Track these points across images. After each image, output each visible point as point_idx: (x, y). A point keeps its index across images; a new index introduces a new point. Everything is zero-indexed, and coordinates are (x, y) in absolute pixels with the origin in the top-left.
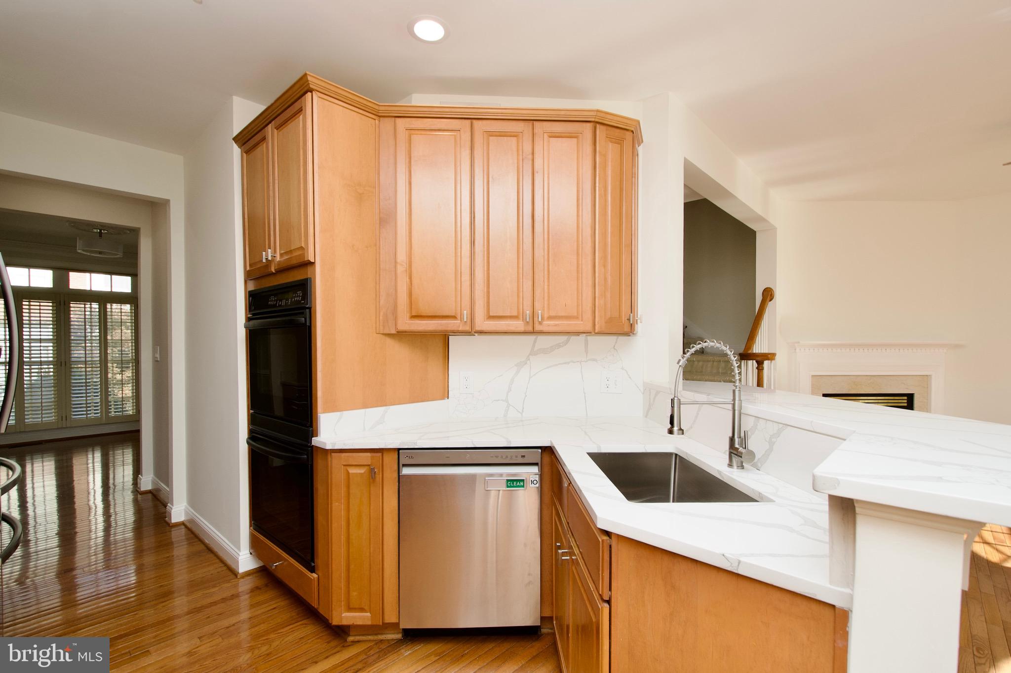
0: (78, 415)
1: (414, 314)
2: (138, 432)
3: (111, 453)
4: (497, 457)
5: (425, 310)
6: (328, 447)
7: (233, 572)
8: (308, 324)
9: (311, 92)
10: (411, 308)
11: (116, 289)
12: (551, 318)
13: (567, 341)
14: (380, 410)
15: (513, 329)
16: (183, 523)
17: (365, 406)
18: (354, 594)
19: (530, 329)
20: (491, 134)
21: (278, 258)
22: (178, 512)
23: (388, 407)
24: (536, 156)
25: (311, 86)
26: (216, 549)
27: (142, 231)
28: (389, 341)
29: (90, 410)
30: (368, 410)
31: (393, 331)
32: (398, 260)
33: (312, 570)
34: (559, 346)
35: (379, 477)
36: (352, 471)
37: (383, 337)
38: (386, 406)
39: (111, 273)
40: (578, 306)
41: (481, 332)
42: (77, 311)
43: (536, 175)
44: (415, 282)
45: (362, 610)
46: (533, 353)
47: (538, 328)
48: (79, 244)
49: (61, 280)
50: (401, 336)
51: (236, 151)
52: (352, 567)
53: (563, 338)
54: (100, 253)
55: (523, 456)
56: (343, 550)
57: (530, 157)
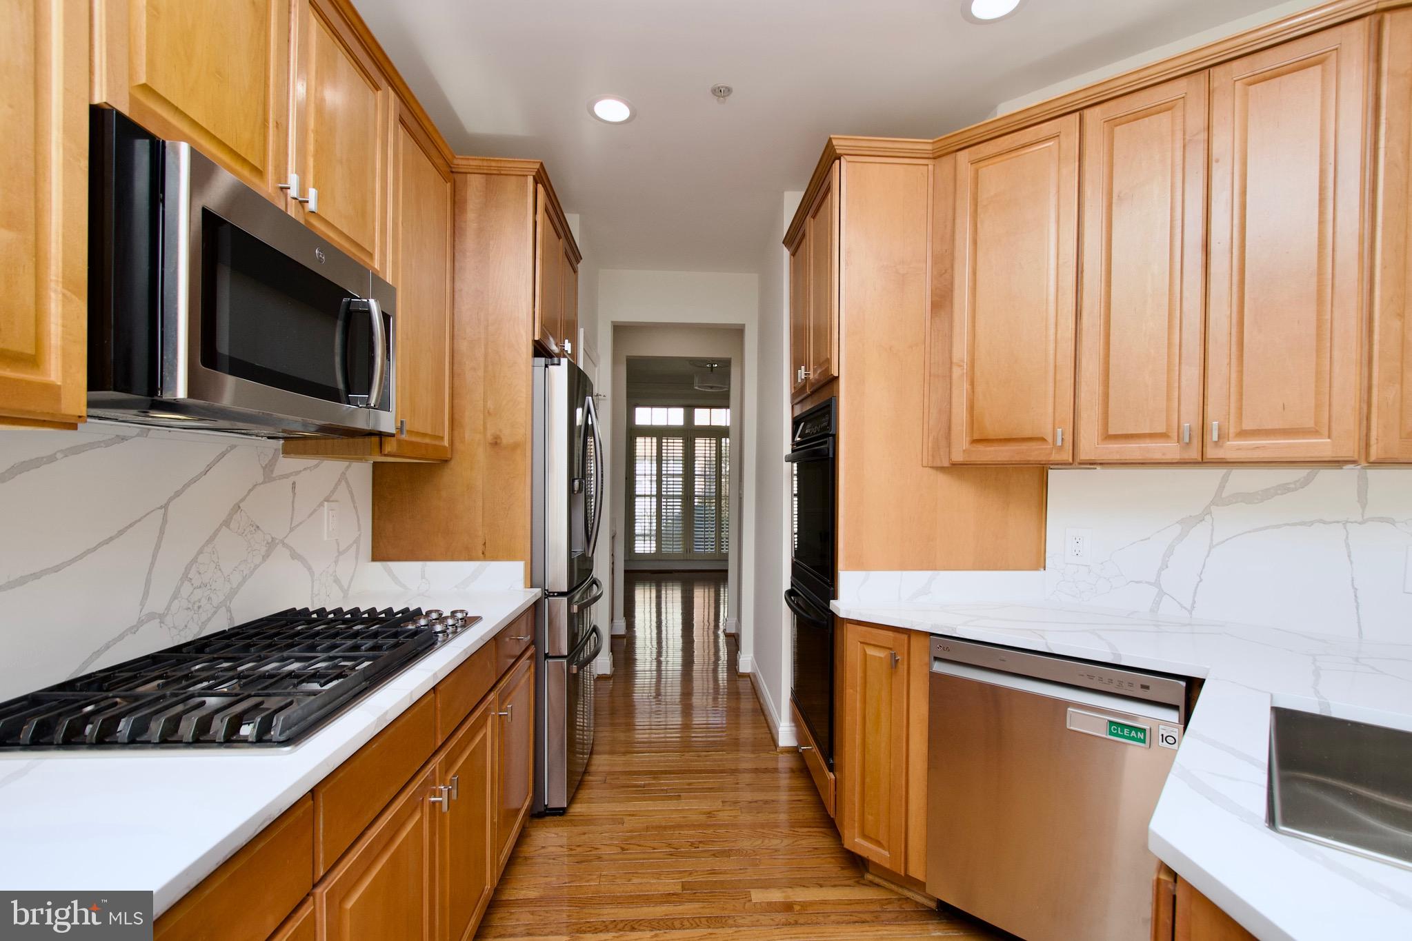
0: (699, 549)
1: (976, 437)
2: (726, 571)
4: (1091, 677)
5: (992, 430)
6: (842, 615)
7: (774, 741)
8: (831, 455)
9: (840, 159)
10: (972, 428)
11: (715, 423)
12: (1243, 434)
13: (1306, 482)
14: (929, 573)
15: (1157, 456)
16: (747, 676)
17: (903, 567)
18: (870, 818)
19: (1194, 454)
20: (1113, 122)
21: (811, 376)
22: (746, 663)
23: (936, 572)
24: (1216, 130)
25: (838, 151)
26: (766, 712)
27: (732, 362)
28: (942, 479)
29: (707, 545)
30: (905, 573)
31: (946, 464)
32: (955, 360)
33: (831, 768)
34: (1285, 489)
35: (903, 668)
36: (871, 652)
37: (930, 470)
38: (936, 569)
39: (711, 407)
41: (1092, 464)
42: (702, 447)
43: (1214, 166)
44: (979, 389)
45: (879, 843)
46: (1219, 499)
47: (1211, 453)
48: (696, 380)
49: (689, 417)
50: (957, 469)
51: (786, 253)
52: (868, 780)
53: (1299, 473)
54: (712, 387)
55: (1147, 687)
56: (858, 755)
57: (1204, 136)
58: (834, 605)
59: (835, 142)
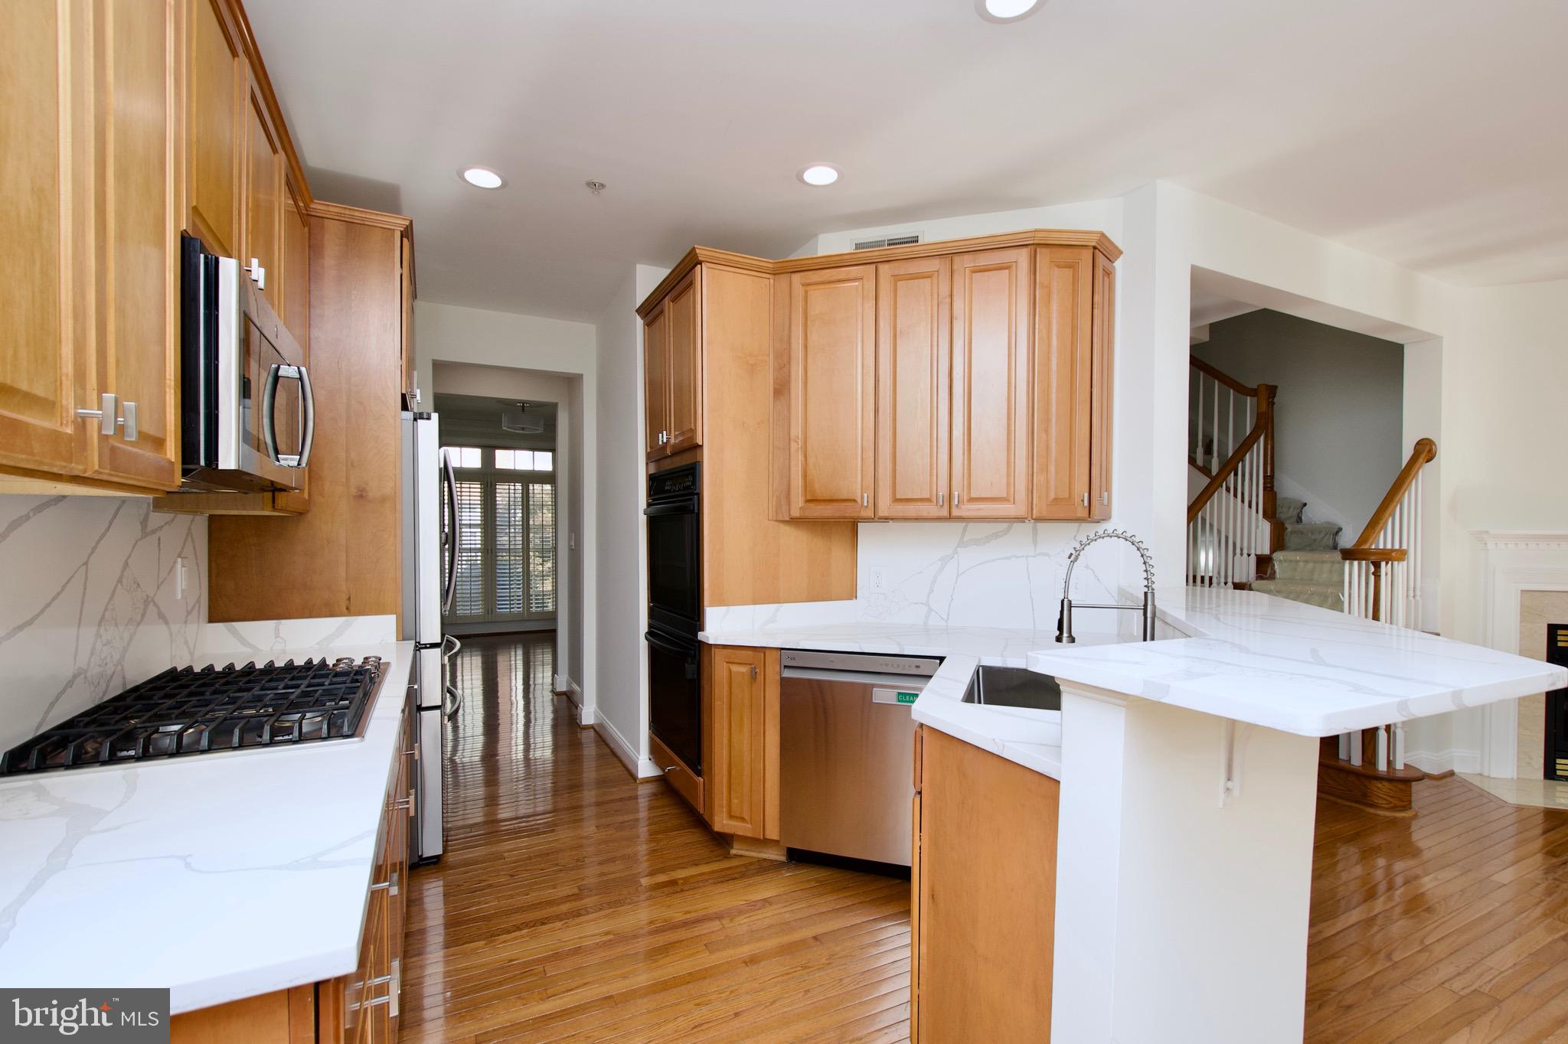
0: (503, 609)
1: (808, 498)
2: (554, 631)
3: (532, 651)
4: (887, 665)
5: (820, 492)
6: (711, 642)
7: (633, 776)
8: (696, 511)
9: (701, 264)
10: (806, 491)
11: (538, 468)
12: (972, 500)
13: (1009, 529)
14: (773, 607)
15: (925, 514)
16: (591, 727)
17: (755, 602)
18: (735, 801)
19: (945, 513)
20: (897, 278)
21: (672, 441)
22: (589, 714)
23: (781, 605)
24: (955, 298)
25: (700, 259)
26: (619, 753)
27: (559, 405)
28: (787, 530)
29: (513, 604)
30: (758, 607)
31: (788, 519)
32: (792, 437)
33: (699, 773)
34: (996, 536)
35: (760, 678)
36: (735, 668)
37: (777, 523)
38: (779, 603)
39: (533, 449)
40: (1008, 484)
41: (886, 519)
42: (504, 493)
43: (955, 323)
44: (811, 461)
45: (743, 819)
46: (961, 544)
47: (955, 512)
49: (488, 459)
50: (795, 522)
51: (639, 322)
52: (733, 772)
53: (1005, 525)
54: (523, 429)
55: (918, 667)
56: (725, 752)
57: (948, 300)
58: (701, 636)
59: (698, 251)
